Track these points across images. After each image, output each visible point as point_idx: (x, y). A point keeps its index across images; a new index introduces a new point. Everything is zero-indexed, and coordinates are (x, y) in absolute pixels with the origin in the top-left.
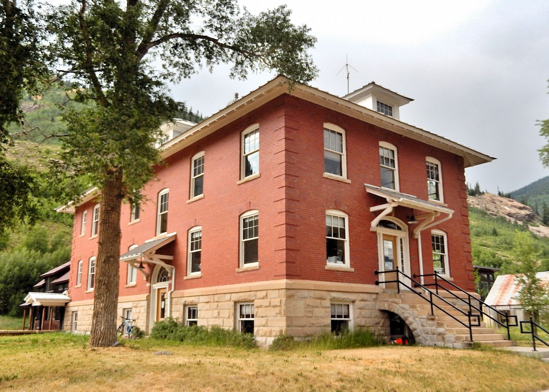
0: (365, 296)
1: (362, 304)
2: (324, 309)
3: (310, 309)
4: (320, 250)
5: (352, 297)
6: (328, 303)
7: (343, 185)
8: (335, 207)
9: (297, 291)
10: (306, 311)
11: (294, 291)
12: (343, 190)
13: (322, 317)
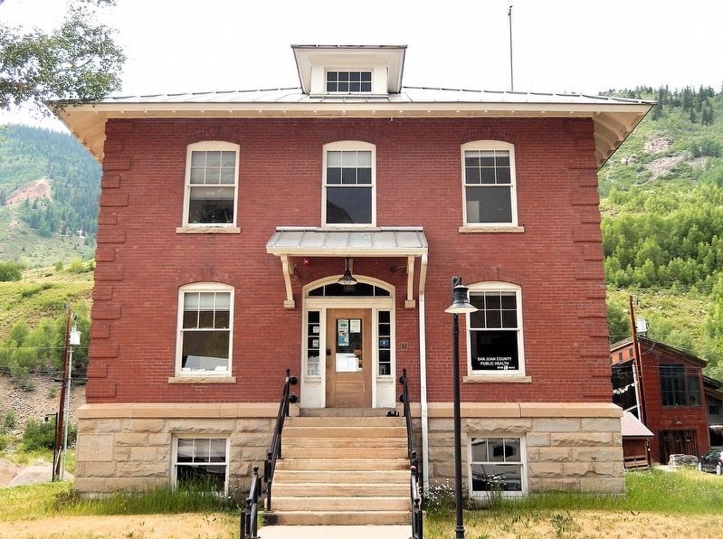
0: (253, 424)
1: (244, 437)
2: (155, 449)
3: (123, 449)
4: (161, 353)
5: (223, 426)
6: (163, 438)
7: (225, 238)
8: (200, 278)
9: (99, 421)
10: (114, 452)
11: (91, 422)
12: (222, 247)
13: (151, 462)
